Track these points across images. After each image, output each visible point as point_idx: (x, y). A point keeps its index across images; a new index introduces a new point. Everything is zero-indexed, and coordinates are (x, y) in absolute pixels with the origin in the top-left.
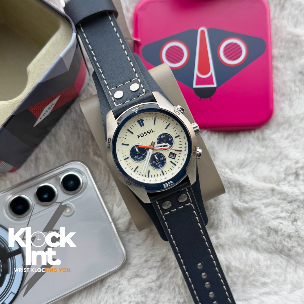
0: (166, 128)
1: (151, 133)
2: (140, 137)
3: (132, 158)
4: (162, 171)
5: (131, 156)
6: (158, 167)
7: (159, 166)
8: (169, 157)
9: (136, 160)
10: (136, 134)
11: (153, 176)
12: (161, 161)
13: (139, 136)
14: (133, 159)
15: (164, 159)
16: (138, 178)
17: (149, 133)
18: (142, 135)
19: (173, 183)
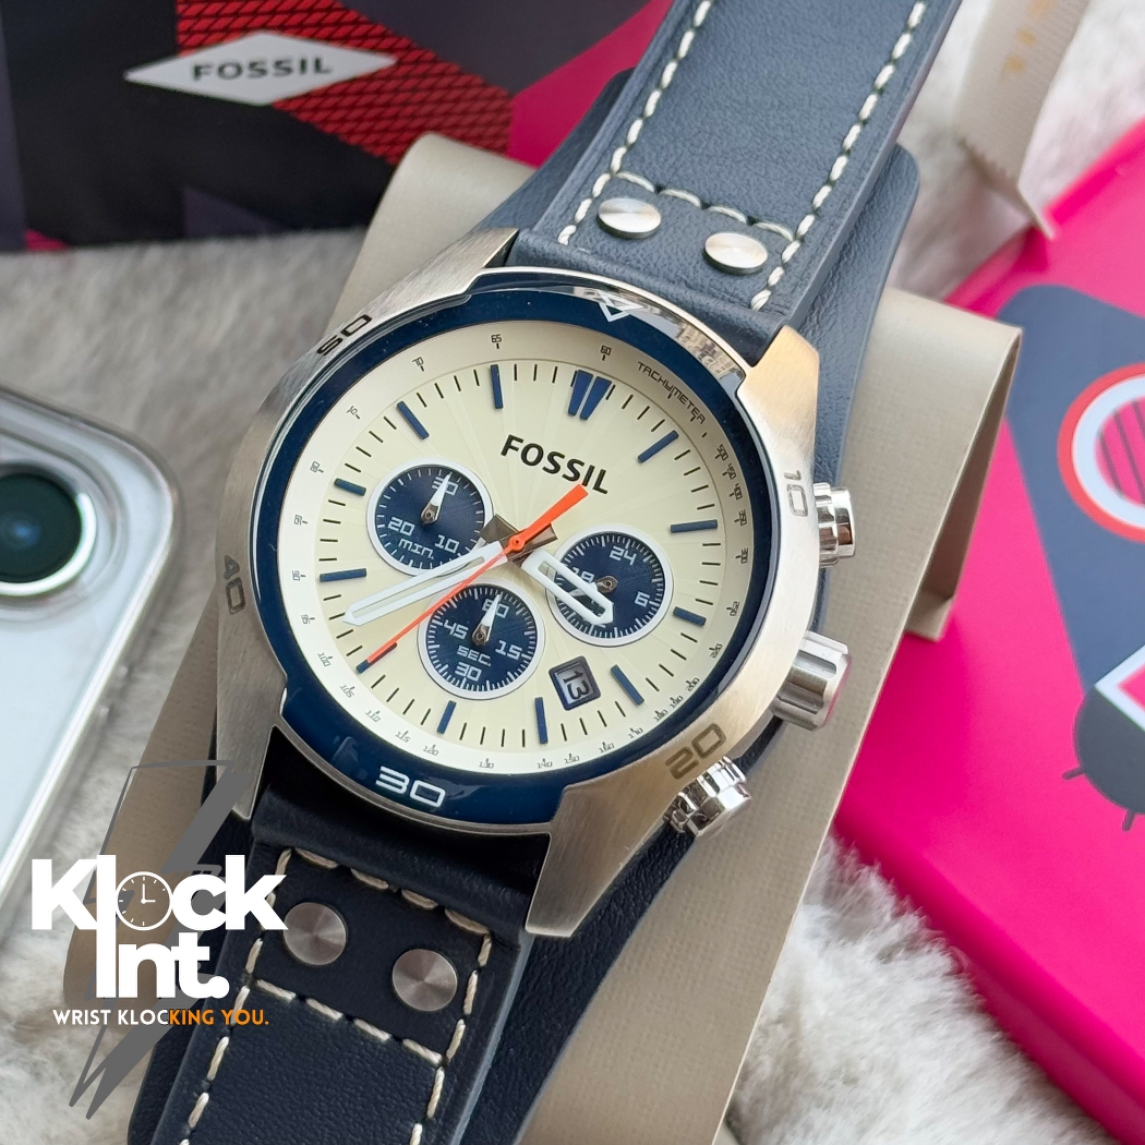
1: (585, 483)
2: (514, 456)
3: (378, 511)
4: (451, 707)
5: (382, 500)
6: (451, 671)
7: (466, 671)
8: (553, 673)
9: (391, 540)
10: (511, 421)
11: (385, 689)
12: (496, 658)
13: (514, 443)
14: (378, 521)
15: (521, 658)
16: (306, 619)
17: (577, 475)
18: (532, 454)
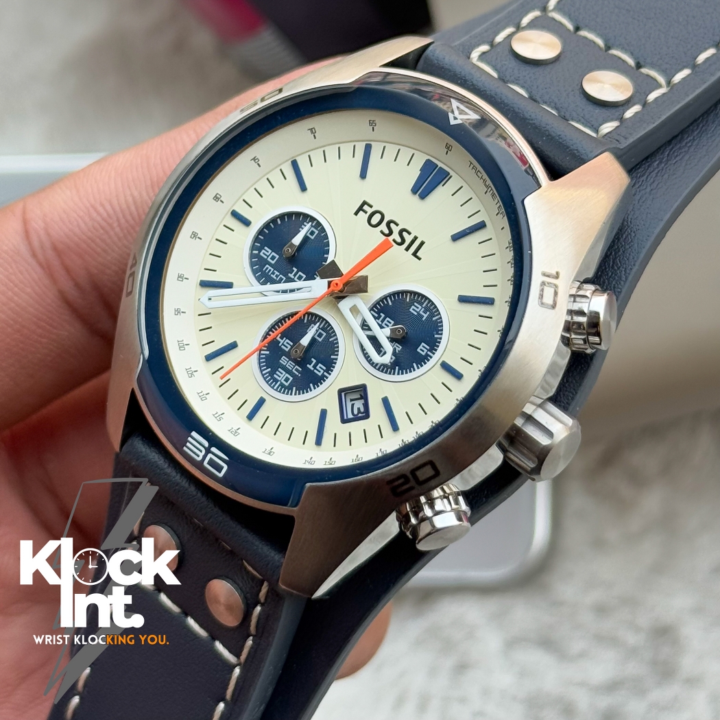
0: (463, 300)
1: (407, 249)
2: (363, 217)
3: (256, 239)
4: (261, 402)
5: (260, 232)
6: (272, 374)
9: (258, 264)
12: (305, 371)
14: (253, 248)
15: (323, 375)
16: (178, 312)
17: (403, 241)
18: (376, 219)
19: (221, 475)
